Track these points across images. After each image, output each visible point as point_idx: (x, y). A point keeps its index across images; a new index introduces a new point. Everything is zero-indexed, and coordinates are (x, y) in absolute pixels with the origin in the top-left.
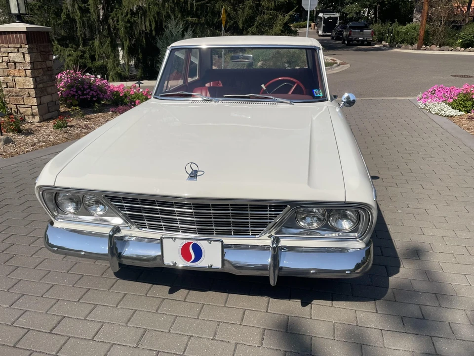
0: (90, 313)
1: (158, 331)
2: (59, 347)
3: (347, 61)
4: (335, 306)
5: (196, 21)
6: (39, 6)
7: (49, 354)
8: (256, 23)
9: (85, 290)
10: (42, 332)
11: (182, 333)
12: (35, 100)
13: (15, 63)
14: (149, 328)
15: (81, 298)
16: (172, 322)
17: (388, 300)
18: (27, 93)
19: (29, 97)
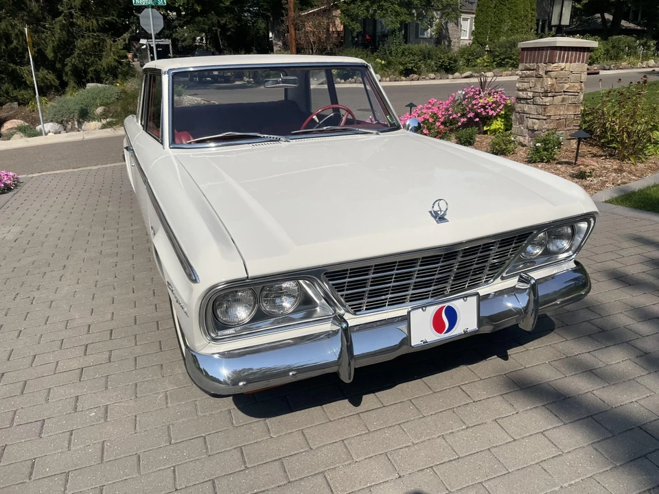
0: (285, 472)
1: (401, 448)
4: (530, 349)
8: (77, 52)
11: (429, 438)
14: (386, 451)
15: (244, 462)
17: (561, 327)
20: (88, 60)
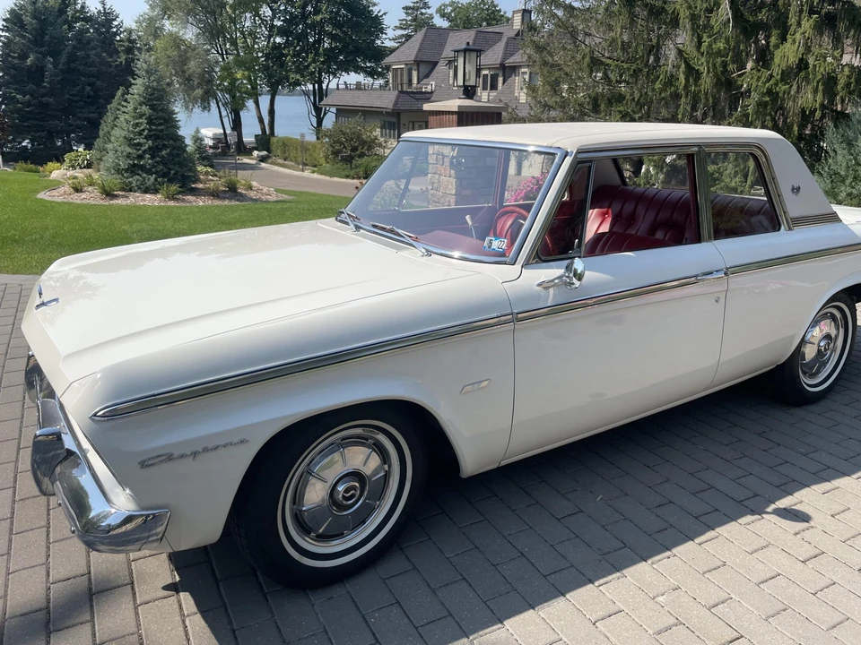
4: (187, 620)
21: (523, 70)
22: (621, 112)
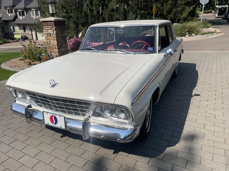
0: (26, 140)
1: (46, 152)
2: (8, 150)
3: (224, 31)
4: (129, 157)
5: (144, 13)
6: (74, 9)
7: (3, 153)
8: (173, 12)
9: (31, 130)
10: (6, 144)
11: (54, 155)
12: (57, 50)
13: (50, 34)
14: (43, 150)
15: (28, 133)
16: (53, 150)
17: (158, 159)
18: (54, 47)
19: (55, 48)
20: (178, 15)
21: (33, 10)
22: (73, 21)
